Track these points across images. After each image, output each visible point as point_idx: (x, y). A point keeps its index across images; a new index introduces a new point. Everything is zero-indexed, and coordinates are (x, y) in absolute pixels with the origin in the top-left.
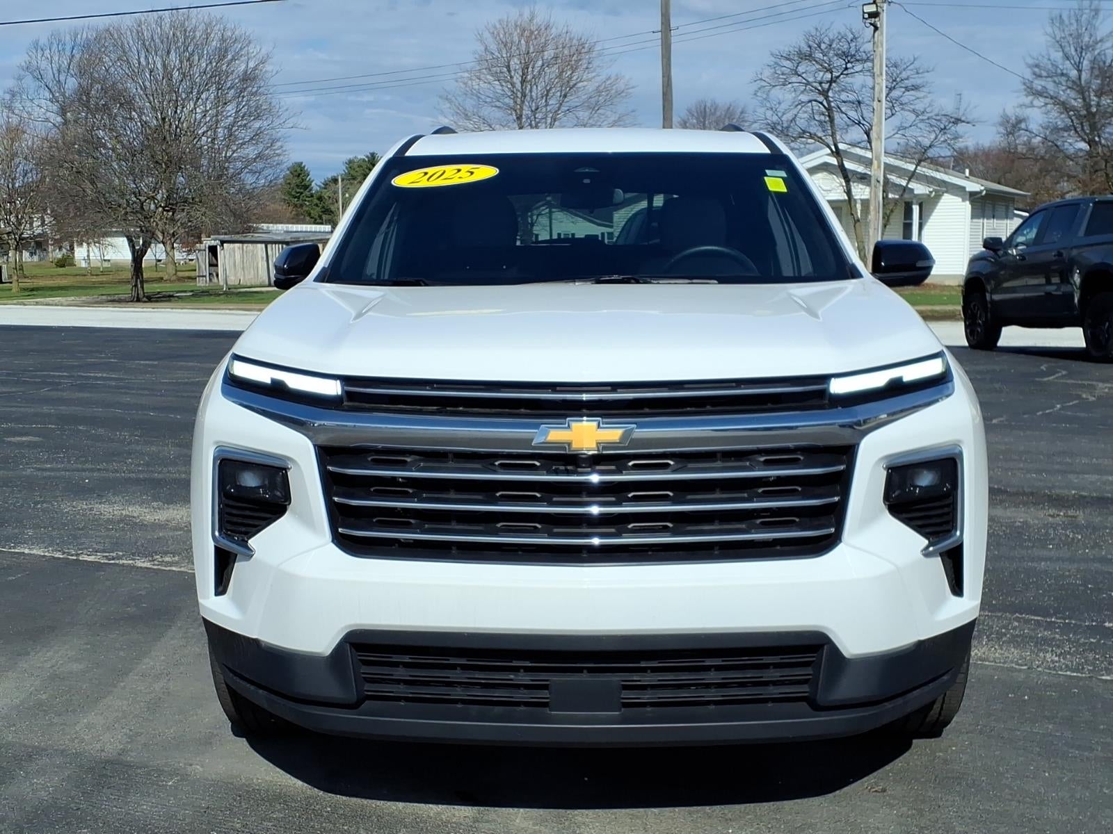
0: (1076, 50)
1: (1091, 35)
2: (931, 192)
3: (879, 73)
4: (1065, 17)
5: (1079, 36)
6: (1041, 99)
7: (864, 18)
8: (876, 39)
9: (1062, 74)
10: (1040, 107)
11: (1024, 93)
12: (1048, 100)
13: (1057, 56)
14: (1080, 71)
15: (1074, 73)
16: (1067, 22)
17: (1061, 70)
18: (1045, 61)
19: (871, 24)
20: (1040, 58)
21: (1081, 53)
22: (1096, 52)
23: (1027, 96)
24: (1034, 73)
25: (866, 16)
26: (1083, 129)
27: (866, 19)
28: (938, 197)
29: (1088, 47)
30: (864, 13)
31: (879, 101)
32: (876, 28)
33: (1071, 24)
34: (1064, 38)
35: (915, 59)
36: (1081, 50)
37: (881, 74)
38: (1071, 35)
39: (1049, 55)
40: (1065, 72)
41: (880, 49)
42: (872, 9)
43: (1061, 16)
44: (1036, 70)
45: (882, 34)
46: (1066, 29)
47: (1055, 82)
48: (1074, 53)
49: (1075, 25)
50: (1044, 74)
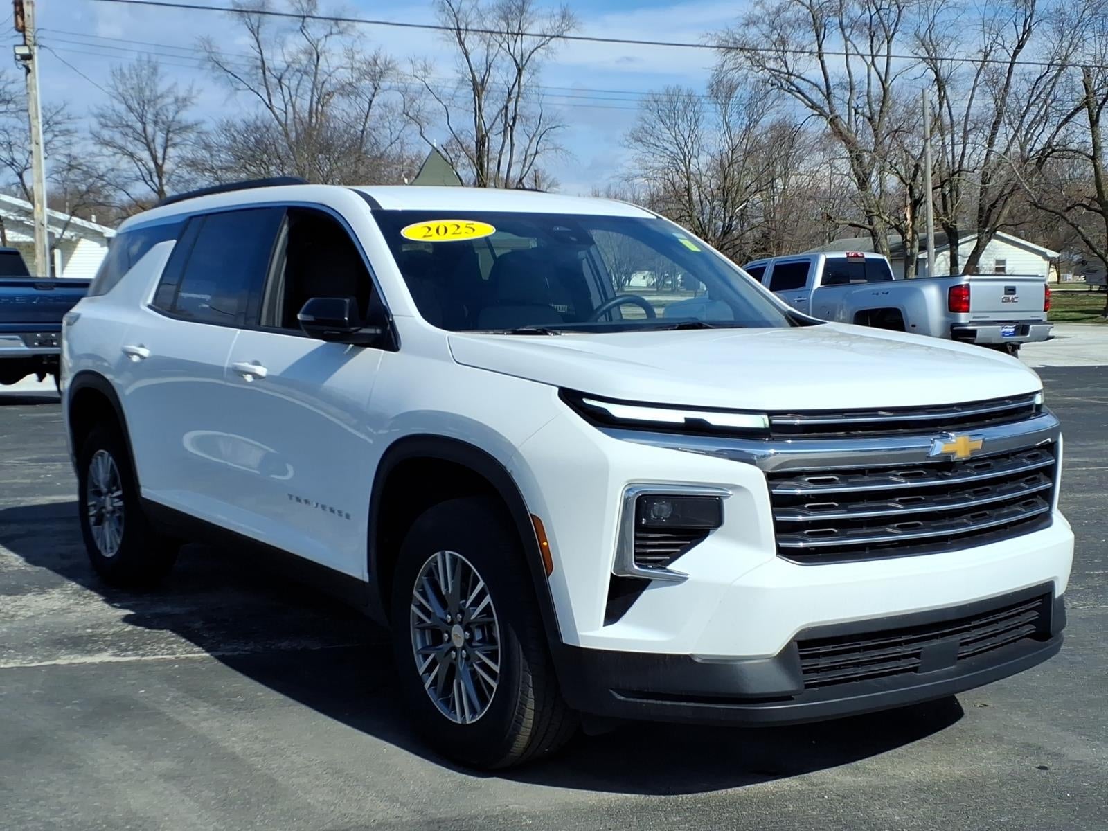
0: (139, 104)
1: (152, 90)
2: (72, 237)
3: (34, 116)
4: (126, 72)
5: (141, 90)
6: (110, 149)
7: (16, 59)
8: (29, 81)
9: (128, 126)
10: (109, 156)
11: (94, 142)
12: (116, 150)
13: (122, 108)
14: (144, 124)
15: (139, 126)
16: (128, 76)
17: (126, 122)
18: (111, 112)
19: (24, 66)
20: (105, 108)
21: (144, 106)
22: (158, 107)
23: (95, 144)
24: (101, 124)
25: (19, 57)
26: (152, 180)
27: (19, 60)
28: (78, 241)
29: (149, 101)
30: (16, 54)
31: (37, 144)
32: (28, 71)
33: (132, 78)
34: (126, 91)
35: (65, 105)
36: (143, 103)
37: (37, 117)
38: (132, 88)
39: (113, 106)
40: (130, 123)
41: (34, 92)
42: (25, 51)
43: (121, 70)
44: (102, 120)
45: (35, 77)
46: (128, 82)
47: (121, 132)
48: (137, 106)
49: (136, 79)
50: (110, 124)
